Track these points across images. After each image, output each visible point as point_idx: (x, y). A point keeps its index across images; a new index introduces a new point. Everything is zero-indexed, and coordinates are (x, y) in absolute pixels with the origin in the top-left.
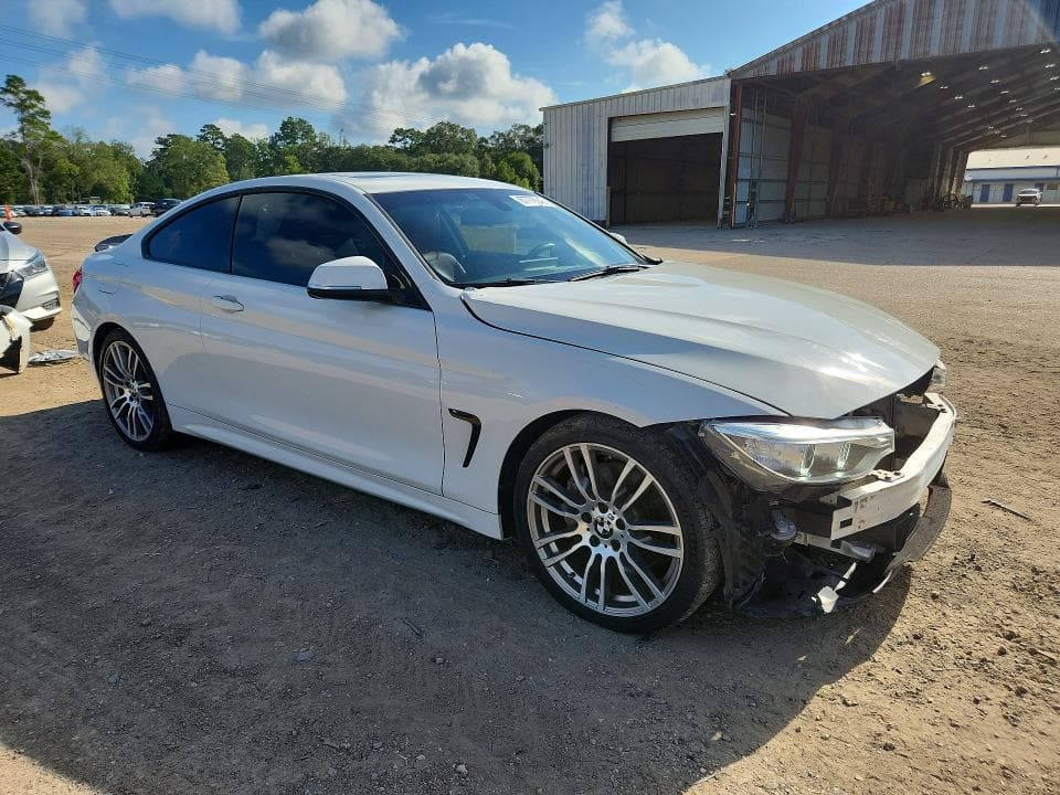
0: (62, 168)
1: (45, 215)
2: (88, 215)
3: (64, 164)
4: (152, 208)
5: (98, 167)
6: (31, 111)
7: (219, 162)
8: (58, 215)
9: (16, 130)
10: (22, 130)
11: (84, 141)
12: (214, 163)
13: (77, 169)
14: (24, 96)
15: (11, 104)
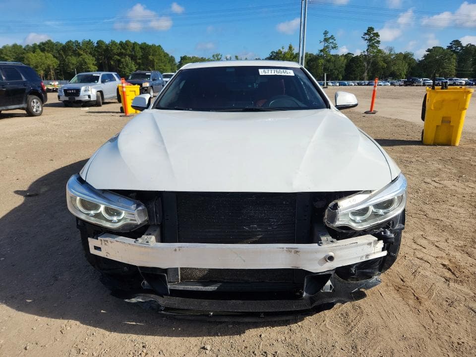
0: (379, 65)
1: (365, 85)
2: (381, 85)
3: (382, 64)
4: (405, 82)
5: (395, 64)
6: (373, 42)
7: (452, 59)
8: (369, 85)
9: (365, 50)
10: (367, 50)
11: (392, 53)
12: (449, 59)
13: (386, 65)
14: (372, 35)
15: (366, 39)
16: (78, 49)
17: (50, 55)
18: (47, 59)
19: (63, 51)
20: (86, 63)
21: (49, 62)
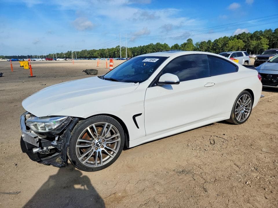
16: (261, 35)
17: (241, 41)
18: (239, 43)
19: (250, 38)
20: (261, 44)
21: (239, 45)
